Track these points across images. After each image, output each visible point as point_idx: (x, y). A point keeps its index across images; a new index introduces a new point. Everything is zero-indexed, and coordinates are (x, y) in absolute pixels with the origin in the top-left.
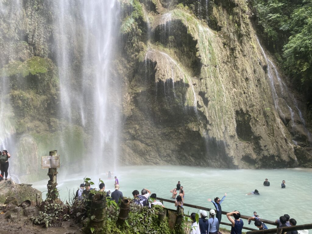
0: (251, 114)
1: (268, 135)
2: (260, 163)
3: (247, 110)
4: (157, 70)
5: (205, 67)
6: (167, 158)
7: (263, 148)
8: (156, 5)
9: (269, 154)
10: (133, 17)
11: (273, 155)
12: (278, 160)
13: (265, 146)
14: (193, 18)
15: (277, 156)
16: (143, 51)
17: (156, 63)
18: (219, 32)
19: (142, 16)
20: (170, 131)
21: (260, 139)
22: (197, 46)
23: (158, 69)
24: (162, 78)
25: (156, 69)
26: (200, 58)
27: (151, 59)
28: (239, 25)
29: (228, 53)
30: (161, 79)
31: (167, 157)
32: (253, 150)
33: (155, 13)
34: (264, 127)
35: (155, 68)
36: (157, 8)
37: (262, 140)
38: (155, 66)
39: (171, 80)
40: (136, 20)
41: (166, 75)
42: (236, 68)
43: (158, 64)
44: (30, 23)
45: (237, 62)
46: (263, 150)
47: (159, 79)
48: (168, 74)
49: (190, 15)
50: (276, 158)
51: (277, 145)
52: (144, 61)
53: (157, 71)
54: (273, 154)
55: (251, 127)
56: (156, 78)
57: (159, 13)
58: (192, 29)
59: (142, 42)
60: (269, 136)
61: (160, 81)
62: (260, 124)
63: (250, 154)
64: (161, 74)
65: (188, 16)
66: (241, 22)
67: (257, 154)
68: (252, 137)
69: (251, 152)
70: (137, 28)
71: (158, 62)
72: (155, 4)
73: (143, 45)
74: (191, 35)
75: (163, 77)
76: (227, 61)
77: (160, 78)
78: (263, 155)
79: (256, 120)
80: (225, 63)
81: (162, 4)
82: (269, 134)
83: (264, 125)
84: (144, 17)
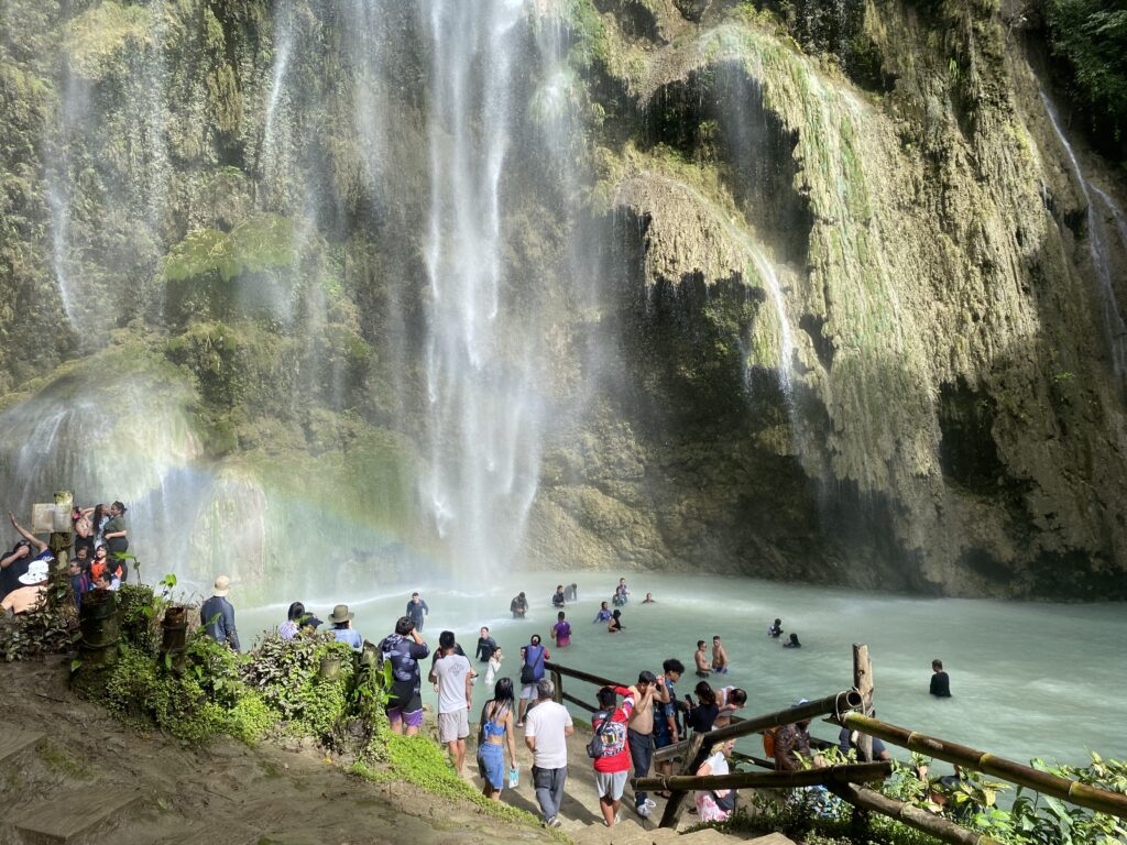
0: (996, 397)
1: (1066, 473)
2: (1029, 577)
3: (983, 381)
4: (652, 243)
5: (824, 228)
6: (691, 551)
7: (1039, 521)
8: (656, 13)
9: (1066, 546)
10: (572, 63)
11: (1083, 548)
12: (1100, 568)
13: (1049, 516)
14: (788, 51)
15: (1098, 555)
16: (607, 179)
17: (648, 219)
18: (887, 94)
19: (602, 58)
20: (702, 455)
21: (1029, 490)
22: (797, 153)
23: (655, 240)
24: (666, 270)
25: (649, 241)
26: (806, 194)
27: (633, 207)
28: (965, 66)
29: (919, 172)
30: (665, 275)
31: (690, 547)
32: (1004, 529)
33: (654, 41)
34: (1050, 443)
35: (646, 237)
36: (659, 24)
37: (1037, 491)
38: (646, 229)
39: (698, 276)
40: (583, 73)
41: (683, 260)
42: (949, 224)
43: (656, 223)
44: (249, 107)
45: (950, 204)
46: (1040, 531)
47: (655, 273)
48: (689, 255)
49: (774, 42)
50: (1092, 560)
51: (1100, 514)
52: (610, 212)
53: (652, 248)
54: (1079, 547)
55: (994, 445)
56: (647, 271)
57: (666, 43)
58: (781, 90)
59: (605, 149)
60: (1069, 479)
61: (661, 281)
62: (1033, 432)
63: (992, 544)
64: (665, 259)
65: (768, 44)
66: (972, 52)
67: (1019, 545)
68: (1000, 481)
69: (995, 535)
70: (589, 102)
71: (654, 215)
72: (653, 11)
73: (609, 157)
74: (776, 113)
75: (670, 267)
76: (914, 202)
77: (660, 270)
78: (1041, 547)
79: (1016, 417)
80: (905, 208)
81: (681, 9)
82: (1068, 471)
83: (1051, 437)
84: (613, 62)
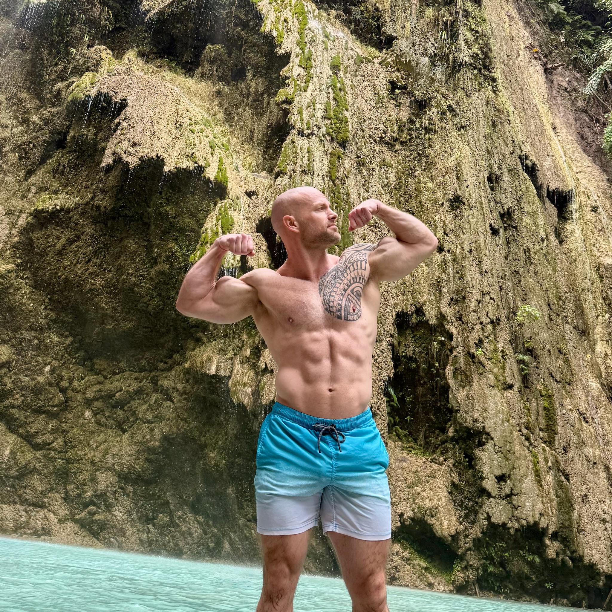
0: (454, 331)
1: (525, 431)
2: (474, 560)
3: (441, 314)
4: (122, 126)
7: (490, 484)
9: (518, 520)
11: (536, 524)
12: (558, 554)
13: (501, 478)
15: (555, 536)
16: (96, 71)
17: (123, 105)
18: (384, 51)
21: (481, 444)
22: (284, 72)
23: (125, 124)
24: (127, 152)
25: (118, 124)
26: (287, 107)
27: (111, 93)
28: (454, 36)
29: (405, 115)
30: (124, 156)
32: (450, 493)
34: (509, 394)
35: (117, 120)
37: (489, 446)
38: (119, 114)
39: (159, 162)
41: (147, 145)
42: (426, 163)
45: (430, 146)
46: (489, 495)
47: (114, 154)
50: (548, 542)
51: (560, 485)
52: (88, 97)
53: (120, 131)
54: (531, 520)
56: (108, 152)
59: (105, 48)
60: (528, 439)
61: (120, 163)
62: (491, 376)
63: (433, 512)
64: (130, 141)
66: (461, 25)
67: (467, 516)
68: (451, 433)
69: (439, 499)
71: (131, 103)
74: (272, 36)
75: (131, 150)
77: (120, 152)
78: (489, 518)
79: (473, 356)
80: (387, 143)
82: (526, 428)
83: (510, 387)
